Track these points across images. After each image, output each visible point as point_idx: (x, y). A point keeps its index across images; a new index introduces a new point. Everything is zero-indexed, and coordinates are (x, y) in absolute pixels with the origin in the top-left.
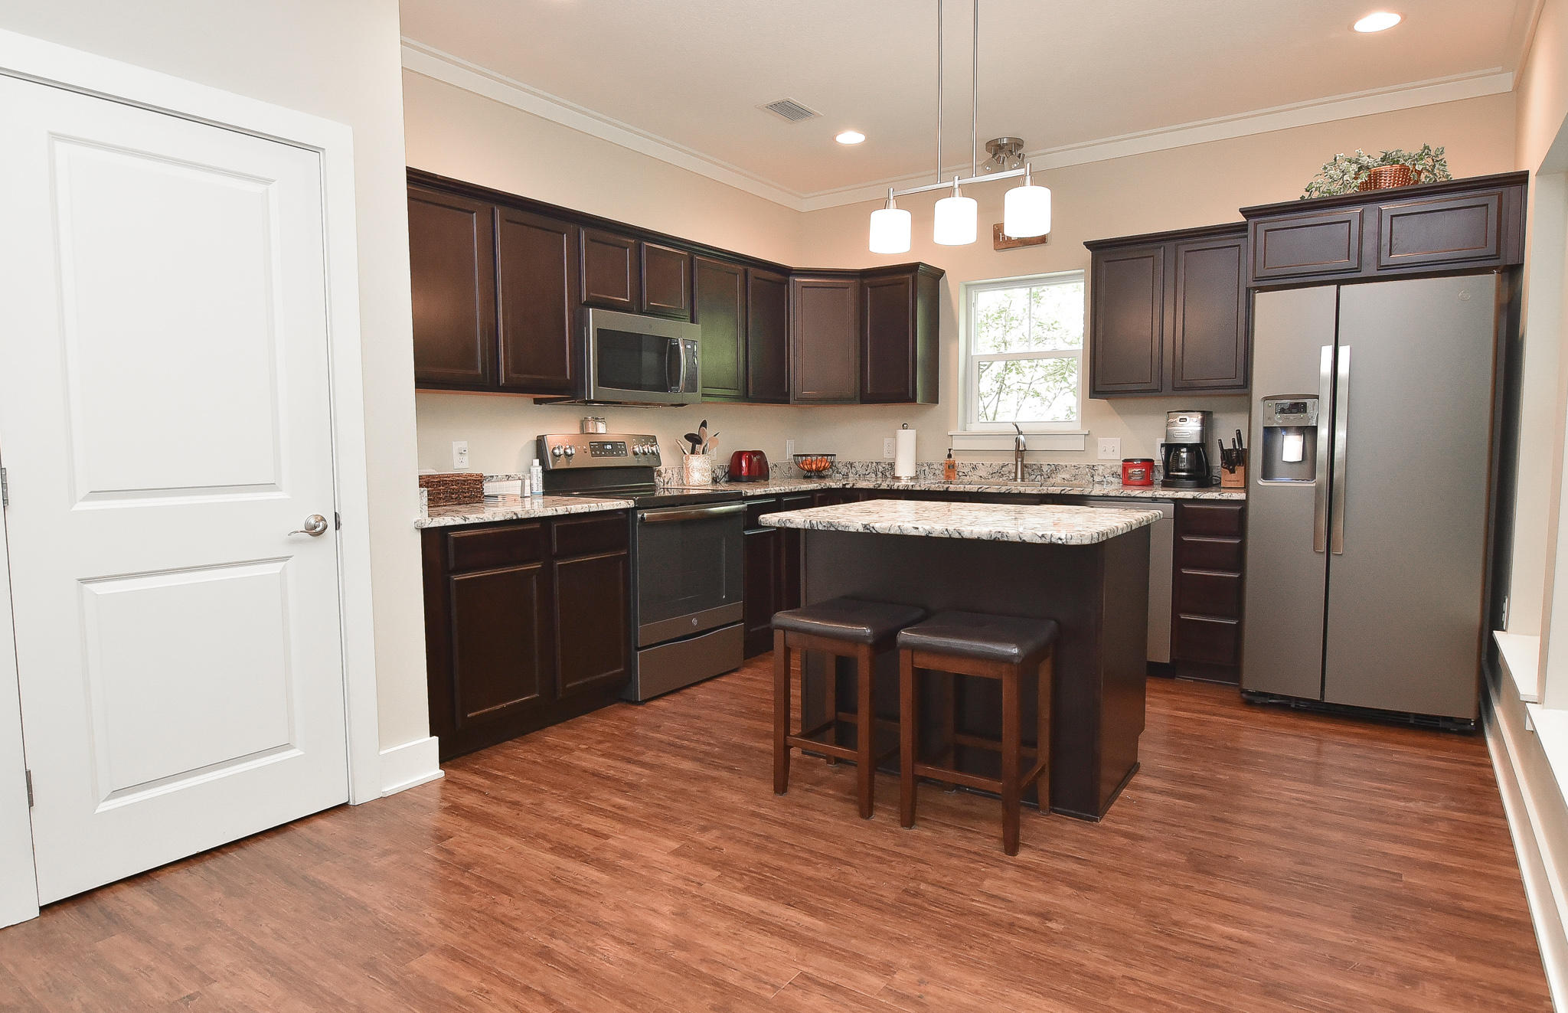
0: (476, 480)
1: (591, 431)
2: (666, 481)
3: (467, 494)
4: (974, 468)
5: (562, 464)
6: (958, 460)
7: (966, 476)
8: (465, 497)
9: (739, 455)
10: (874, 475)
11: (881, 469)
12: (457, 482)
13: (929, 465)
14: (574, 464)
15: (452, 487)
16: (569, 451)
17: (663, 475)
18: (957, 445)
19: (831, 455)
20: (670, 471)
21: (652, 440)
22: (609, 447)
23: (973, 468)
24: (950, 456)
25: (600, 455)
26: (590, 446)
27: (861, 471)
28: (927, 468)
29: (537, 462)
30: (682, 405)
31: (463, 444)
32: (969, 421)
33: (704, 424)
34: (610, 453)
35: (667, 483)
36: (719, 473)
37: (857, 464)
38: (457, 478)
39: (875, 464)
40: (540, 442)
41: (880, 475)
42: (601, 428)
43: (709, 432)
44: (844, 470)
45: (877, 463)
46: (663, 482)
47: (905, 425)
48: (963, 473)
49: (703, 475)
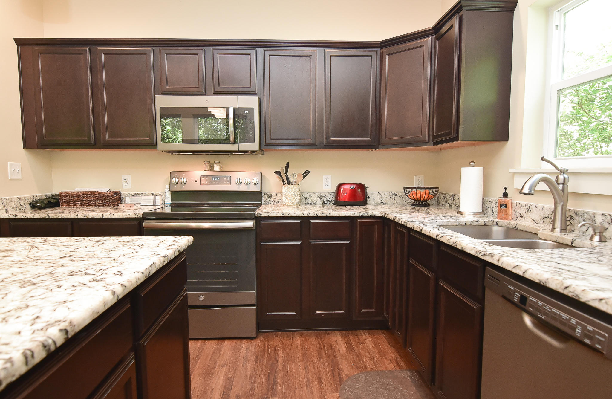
0: (106, 195)
1: (206, 169)
7: (522, 217)
9: (343, 186)
15: (92, 198)
16: (182, 181)
22: (216, 179)
24: (505, 195)
26: (201, 178)
29: (168, 187)
31: (128, 177)
34: (217, 183)
42: (216, 168)
46: (273, 201)
47: (472, 163)
48: (520, 214)
49: (287, 199)
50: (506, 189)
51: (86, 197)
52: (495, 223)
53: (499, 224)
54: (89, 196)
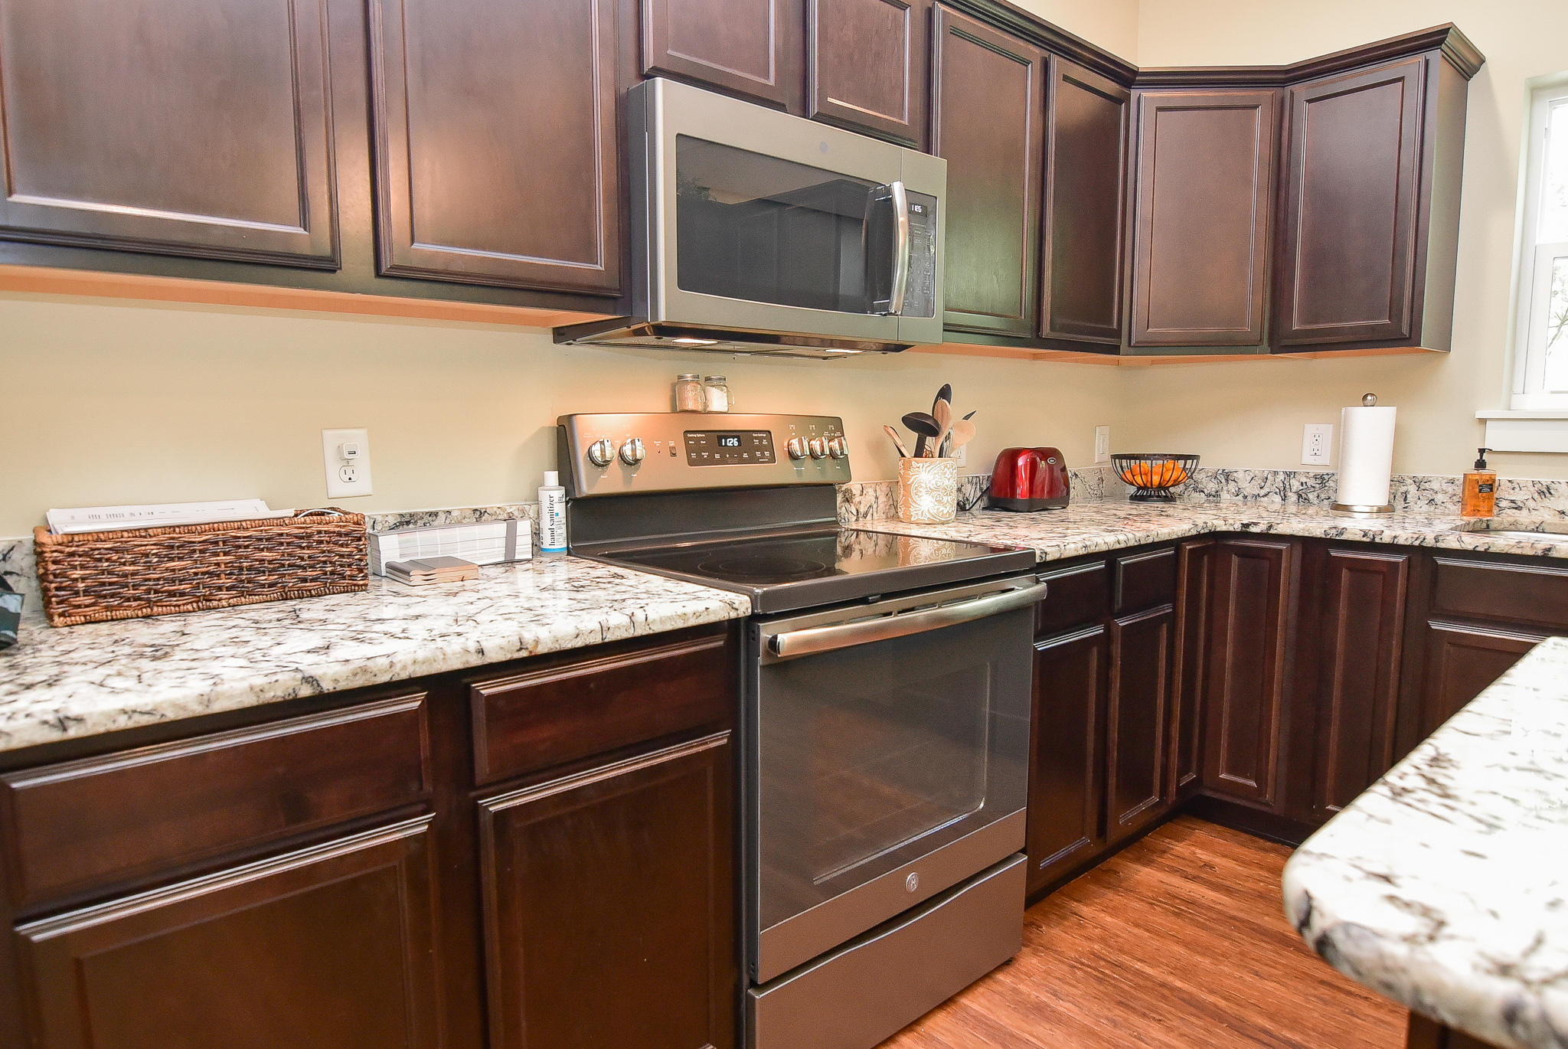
0: (339, 534)
1: (690, 406)
2: (862, 510)
3: (309, 573)
4: (1546, 492)
5: (610, 483)
6: (1500, 471)
7: (1519, 508)
8: (305, 580)
9: (1010, 457)
10: (1278, 499)
11: (1296, 485)
12: (273, 541)
13: (1418, 483)
14: (642, 482)
15: (258, 555)
16: (628, 451)
17: (857, 499)
18: (1496, 438)
19: (1186, 457)
20: (871, 491)
21: (835, 426)
22: (732, 442)
23: (1541, 493)
24: (1481, 464)
25: (711, 461)
26: (686, 440)
27: (1250, 489)
28: (1412, 489)
29: (552, 477)
30: (899, 348)
31: (357, 438)
32: (1518, 388)
33: (945, 393)
34: (735, 457)
35: (865, 515)
36: (972, 492)
37: (1240, 475)
38: (276, 530)
39: (1281, 477)
40: (564, 433)
41: (1293, 498)
42: (718, 400)
43: (954, 410)
44: (1211, 487)
45: (1288, 474)
46: (855, 513)
47: (1369, 398)
48: (1513, 501)
49: (939, 502)
50: (1482, 451)
51: (226, 554)
52: (1484, 525)
53: (1493, 526)
54: (247, 547)
